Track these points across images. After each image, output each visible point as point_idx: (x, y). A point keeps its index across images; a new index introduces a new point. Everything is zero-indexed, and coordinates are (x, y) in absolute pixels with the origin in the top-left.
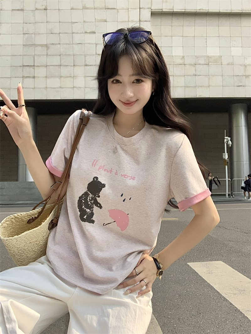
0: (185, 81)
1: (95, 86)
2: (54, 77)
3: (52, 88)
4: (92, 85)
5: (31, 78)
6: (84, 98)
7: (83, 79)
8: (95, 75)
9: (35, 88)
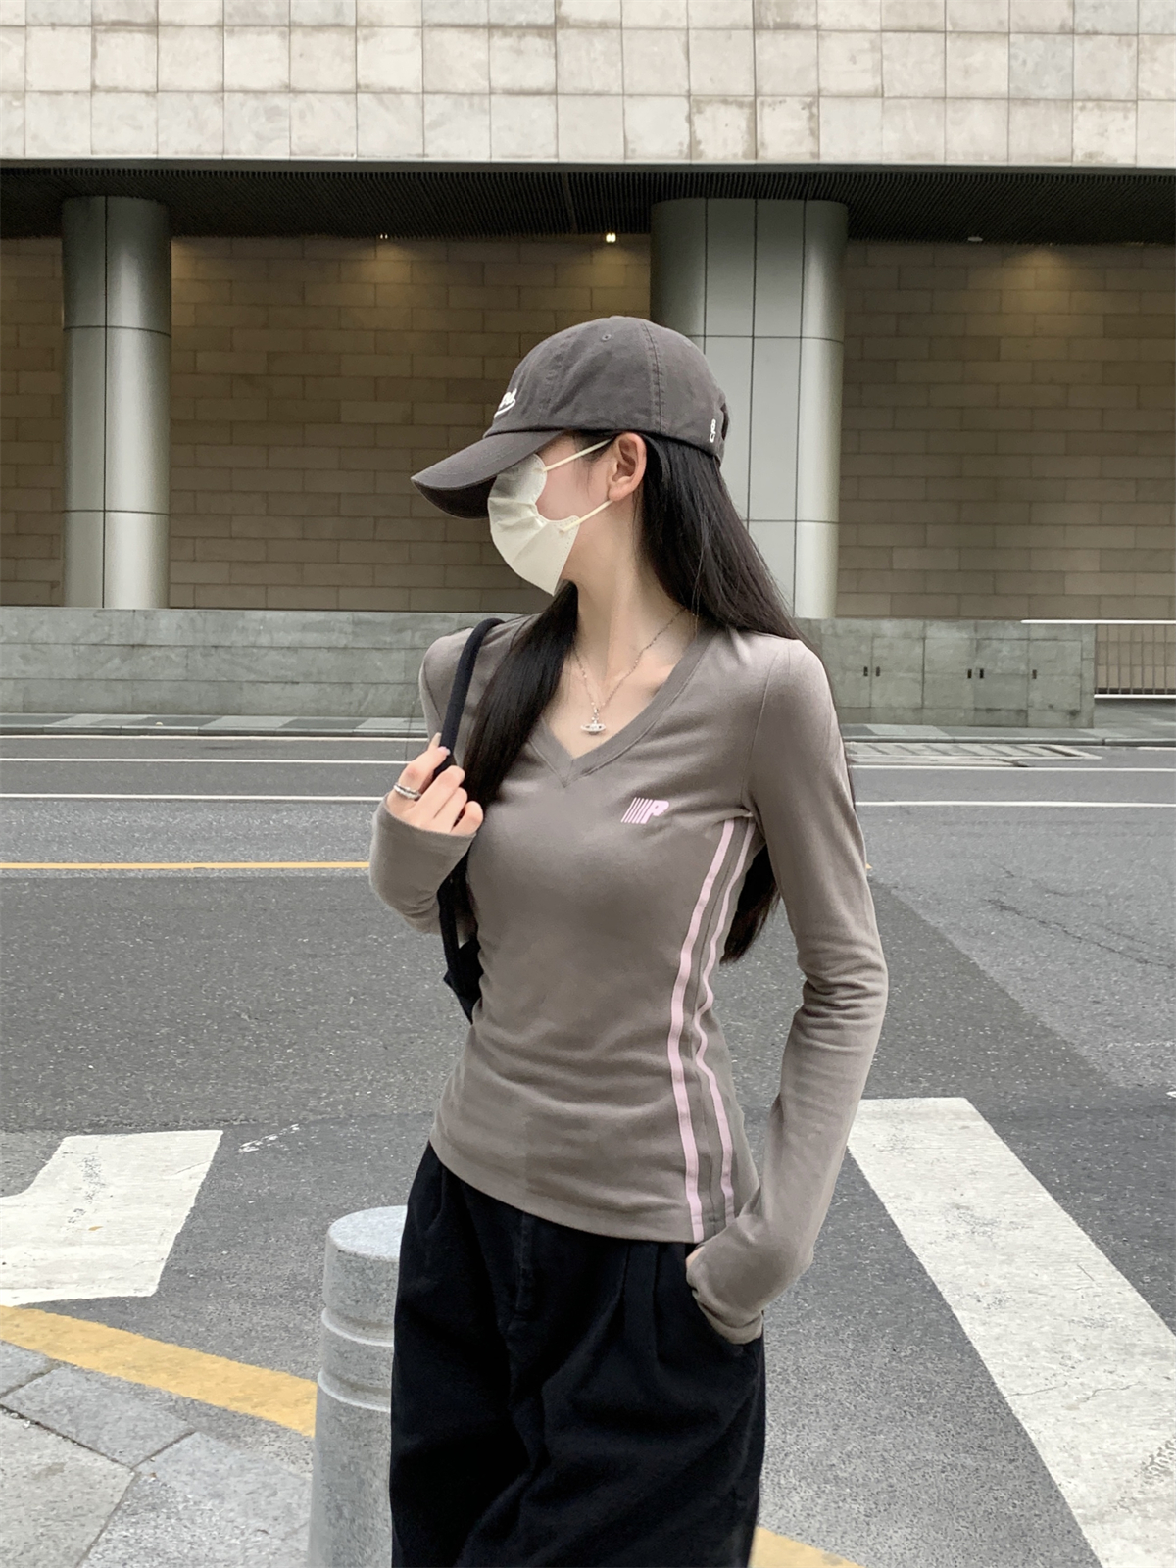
0: (1013, 62)
1: (484, 85)
2: (256, 24)
3: (246, 92)
4: (469, 78)
5: (140, 32)
6: (419, 155)
7: (408, 37)
8: (483, 20)
9: (162, 91)
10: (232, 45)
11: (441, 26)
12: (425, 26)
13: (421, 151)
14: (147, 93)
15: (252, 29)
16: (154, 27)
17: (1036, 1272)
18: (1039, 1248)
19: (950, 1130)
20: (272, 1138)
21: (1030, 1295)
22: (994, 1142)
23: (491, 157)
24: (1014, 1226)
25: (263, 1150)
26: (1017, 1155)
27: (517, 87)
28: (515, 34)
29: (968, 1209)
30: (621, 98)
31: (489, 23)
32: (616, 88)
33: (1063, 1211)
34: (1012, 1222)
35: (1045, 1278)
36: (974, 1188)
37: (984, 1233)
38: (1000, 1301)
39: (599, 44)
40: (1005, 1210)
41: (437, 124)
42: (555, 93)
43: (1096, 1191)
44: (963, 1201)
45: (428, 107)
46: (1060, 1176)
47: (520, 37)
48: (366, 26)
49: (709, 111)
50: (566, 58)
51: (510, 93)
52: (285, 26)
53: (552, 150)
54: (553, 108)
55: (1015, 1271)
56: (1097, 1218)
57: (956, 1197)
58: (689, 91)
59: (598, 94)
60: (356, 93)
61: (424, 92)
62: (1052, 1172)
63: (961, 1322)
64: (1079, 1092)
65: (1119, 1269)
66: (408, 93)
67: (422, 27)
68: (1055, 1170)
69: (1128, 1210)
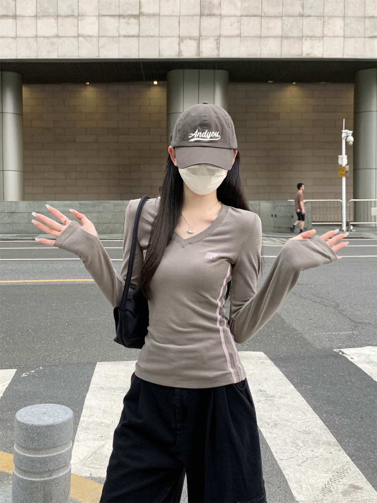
0: (284, 26)
1: (117, 34)
2: (47, 16)
3: (44, 37)
4: (112, 32)
5: (11, 18)
6: (97, 57)
7: (94, 19)
8: (117, 14)
9: (18, 37)
10: (40, 22)
11: (104, 16)
12: (100, 16)
13: (98, 55)
14: (13, 38)
15: (46, 17)
16: (15, 17)
17: (288, 414)
18: (289, 405)
19: (257, 363)
20: (33, 372)
21: (286, 422)
22: (274, 368)
23: (119, 56)
24: (280, 397)
25: (29, 376)
26: (282, 372)
27: (127, 35)
28: (127, 18)
29: (264, 391)
30: (158, 38)
31: (119, 14)
32: (157, 35)
33: (297, 392)
34: (280, 396)
35: (291, 416)
36: (267, 384)
37: (270, 400)
38: (276, 425)
39: (153, 21)
40: (278, 392)
41: (103, 47)
42: (138, 36)
43: (309, 384)
44: (263, 389)
45: (100, 41)
46: (297, 380)
47: (129, 19)
48: (81, 16)
49: (185, 42)
50: (142, 26)
51: (125, 36)
52: (56, 16)
53: (137, 54)
54: (138, 41)
55: (281, 413)
56: (309, 394)
57: (260, 387)
58: (179, 35)
59: (152, 37)
60: (78, 37)
61: (99, 37)
62: (294, 378)
63: (262, 432)
64: (304, 350)
65: (315, 412)
66: (94, 37)
67: (99, 16)
68: (295, 377)
69: (319, 391)
